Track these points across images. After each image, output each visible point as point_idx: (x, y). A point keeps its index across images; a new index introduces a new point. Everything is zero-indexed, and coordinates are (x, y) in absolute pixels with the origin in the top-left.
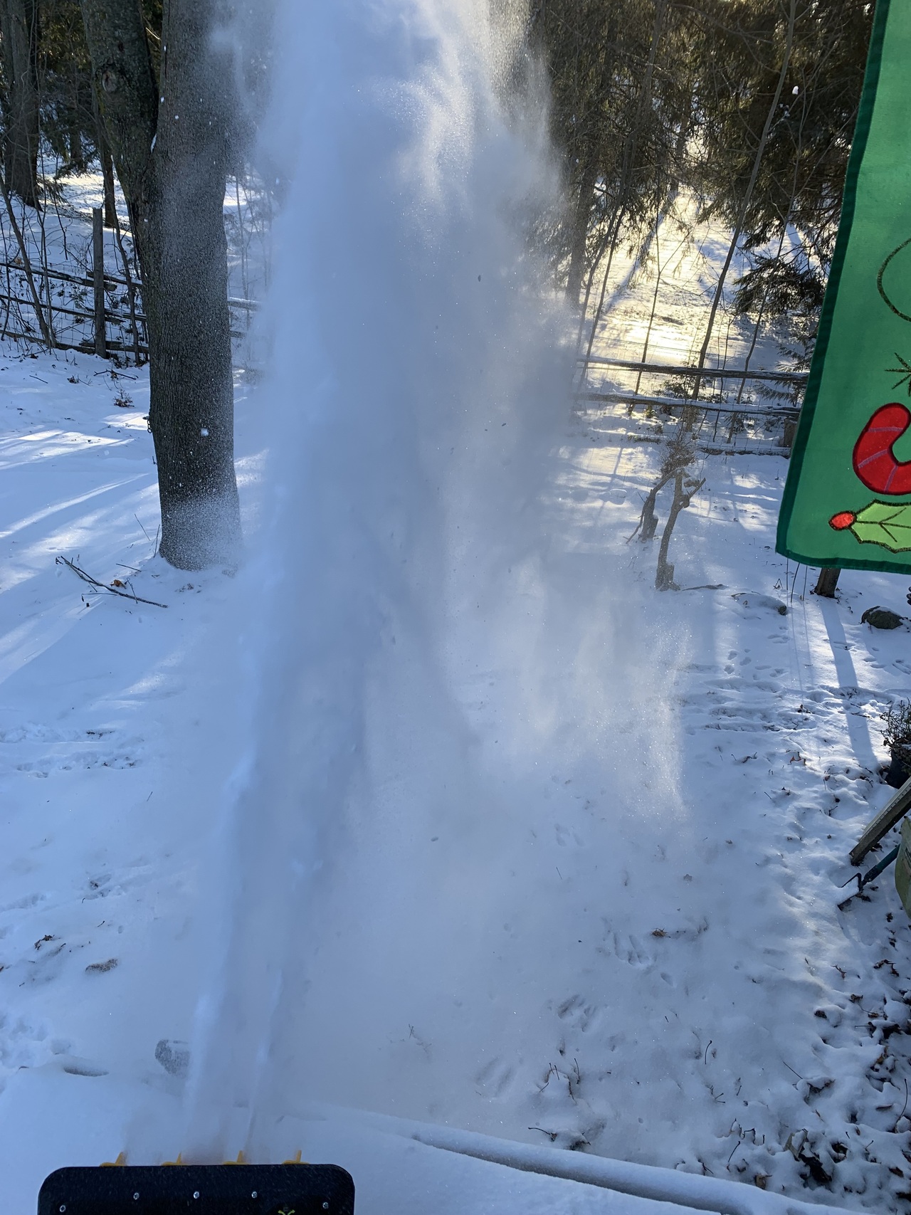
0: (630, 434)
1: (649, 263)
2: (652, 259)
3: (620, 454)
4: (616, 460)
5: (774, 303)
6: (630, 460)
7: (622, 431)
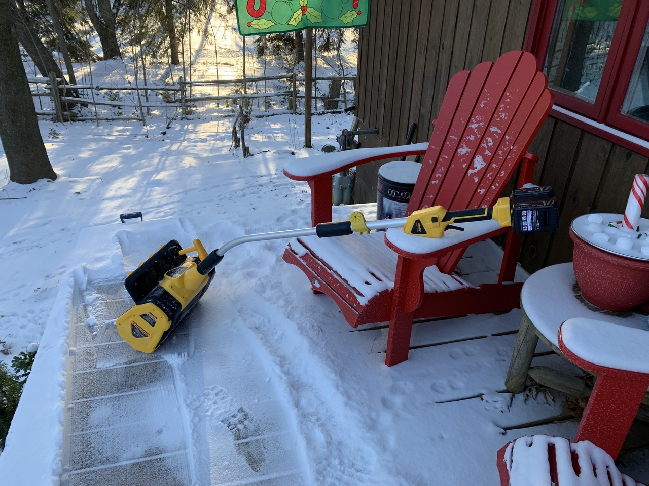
0: (220, 115)
1: (209, 37)
2: (211, 35)
3: (218, 124)
4: (217, 126)
5: (274, 50)
6: (223, 125)
7: (216, 114)
